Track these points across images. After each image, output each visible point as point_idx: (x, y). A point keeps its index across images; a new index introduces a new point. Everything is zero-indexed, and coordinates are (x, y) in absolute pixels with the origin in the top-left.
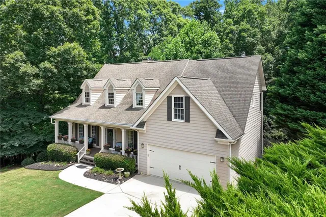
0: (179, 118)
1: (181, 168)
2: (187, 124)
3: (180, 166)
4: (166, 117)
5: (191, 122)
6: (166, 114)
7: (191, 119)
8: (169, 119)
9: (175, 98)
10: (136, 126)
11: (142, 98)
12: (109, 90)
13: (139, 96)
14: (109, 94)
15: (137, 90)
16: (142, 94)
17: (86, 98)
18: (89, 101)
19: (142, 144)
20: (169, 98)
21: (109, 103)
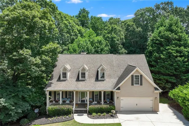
0: (137, 84)
1: (137, 105)
2: (141, 86)
3: (137, 104)
4: (131, 84)
5: (143, 85)
6: (131, 83)
7: (143, 84)
8: (132, 84)
9: (135, 76)
10: (116, 90)
11: (104, 75)
12: (82, 71)
13: (102, 74)
14: (82, 73)
15: (101, 71)
16: (104, 73)
17: (63, 76)
18: (66, 78)
19: (118, 97)
20: (132, 76)
21: (82, 78)
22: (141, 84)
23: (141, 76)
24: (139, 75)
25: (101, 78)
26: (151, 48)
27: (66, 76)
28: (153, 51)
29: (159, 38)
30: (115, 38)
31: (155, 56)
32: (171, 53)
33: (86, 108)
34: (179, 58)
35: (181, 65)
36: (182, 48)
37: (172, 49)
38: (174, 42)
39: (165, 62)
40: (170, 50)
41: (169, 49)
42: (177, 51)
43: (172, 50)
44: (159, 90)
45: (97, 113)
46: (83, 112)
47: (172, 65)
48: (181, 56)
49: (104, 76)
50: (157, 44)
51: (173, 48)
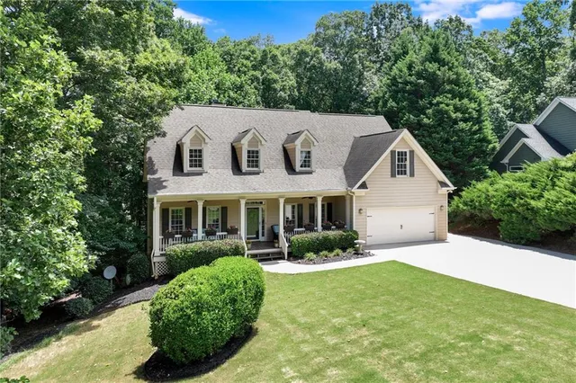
0: (402, 174)
1: (403, 228)
2: (412, 178)
3: (402, 226)
4: (390, 173)
5: (415, 176)
6: (390, 170)
7: (415, 173)
8: (393, 175)
9: (398, 152)
10: (359, 188)
11: (309, 157)
12: (249, 146)
13: (304, 155)
14: (249, 152)
15: (302, 146)
16: (309, 152)
17: (191, 161)
18: (200, 166)
19: (360, 210)
20: (393, 152)
21: (249, 166)
22: (412, 175)
23: (412, 152)
24: (408, 151)
25: (301, 166)
26: (394, 104)
27: (200, 161)
28: (400, 110)
29: (413, 79)
30: (275, 81)
31: (407, 120)
32: (446, 112)
33: (274, 247)
34: (462, 125)
35: (467, 139)
36: (465, 101)
37: (446, 103)
38: (448, 87)
39: (433, 135)
40: (443, 105)
41: (438, 103)
42: (456, 109)
43: (447, 105)
44: (449, 186)
45: (317, 252)
46: (270, 257)
47: (447, 141)
48: (465, 120)
49: (309, 161)
50: (410, 93)
51: (448, 101)
